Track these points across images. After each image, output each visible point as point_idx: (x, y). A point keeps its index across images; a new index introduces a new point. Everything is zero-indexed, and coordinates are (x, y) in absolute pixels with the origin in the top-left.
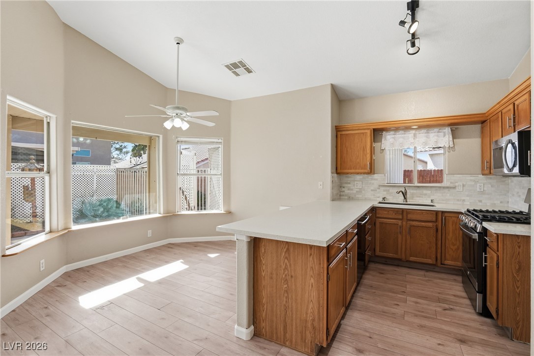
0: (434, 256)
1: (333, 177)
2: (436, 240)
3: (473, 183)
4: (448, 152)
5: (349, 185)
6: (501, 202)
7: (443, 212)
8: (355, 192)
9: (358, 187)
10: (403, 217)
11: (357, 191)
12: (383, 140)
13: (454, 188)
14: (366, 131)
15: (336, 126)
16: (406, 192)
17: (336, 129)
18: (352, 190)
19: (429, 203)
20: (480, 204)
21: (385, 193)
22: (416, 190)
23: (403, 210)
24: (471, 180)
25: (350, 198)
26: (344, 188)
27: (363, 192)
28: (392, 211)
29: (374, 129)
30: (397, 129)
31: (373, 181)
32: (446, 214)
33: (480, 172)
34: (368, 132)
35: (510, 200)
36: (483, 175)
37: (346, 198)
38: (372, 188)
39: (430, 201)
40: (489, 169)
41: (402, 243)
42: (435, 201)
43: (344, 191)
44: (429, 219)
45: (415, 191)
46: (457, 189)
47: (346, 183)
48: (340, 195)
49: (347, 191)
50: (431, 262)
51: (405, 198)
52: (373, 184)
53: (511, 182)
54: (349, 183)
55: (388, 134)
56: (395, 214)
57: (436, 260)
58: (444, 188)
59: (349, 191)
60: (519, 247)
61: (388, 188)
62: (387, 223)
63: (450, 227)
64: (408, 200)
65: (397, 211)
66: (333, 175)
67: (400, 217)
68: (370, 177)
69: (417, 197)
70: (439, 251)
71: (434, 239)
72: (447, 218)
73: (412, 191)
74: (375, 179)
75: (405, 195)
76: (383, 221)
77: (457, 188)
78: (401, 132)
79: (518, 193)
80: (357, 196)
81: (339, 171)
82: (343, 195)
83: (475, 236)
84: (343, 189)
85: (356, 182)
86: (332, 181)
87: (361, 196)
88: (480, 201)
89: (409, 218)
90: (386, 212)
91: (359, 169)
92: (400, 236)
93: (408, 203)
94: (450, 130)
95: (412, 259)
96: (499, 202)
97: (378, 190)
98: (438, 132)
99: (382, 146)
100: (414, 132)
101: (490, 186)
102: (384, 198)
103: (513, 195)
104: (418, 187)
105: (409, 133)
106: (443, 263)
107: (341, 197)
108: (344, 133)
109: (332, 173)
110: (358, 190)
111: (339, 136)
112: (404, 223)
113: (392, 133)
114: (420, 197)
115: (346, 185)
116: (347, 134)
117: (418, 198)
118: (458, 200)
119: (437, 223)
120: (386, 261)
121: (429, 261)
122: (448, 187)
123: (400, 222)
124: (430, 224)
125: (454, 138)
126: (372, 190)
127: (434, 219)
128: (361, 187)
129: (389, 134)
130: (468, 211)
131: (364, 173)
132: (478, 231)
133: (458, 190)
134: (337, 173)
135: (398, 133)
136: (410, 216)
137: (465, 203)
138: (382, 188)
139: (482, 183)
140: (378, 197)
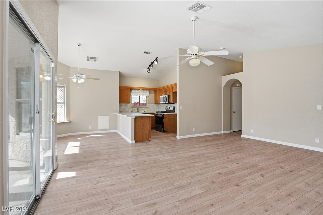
4: (148, 97)
18: (121, 109)
24: (152, 105)
27: (125, 109)
30: (136, 89)
31: (128, 106)
33: (154, 103)
39: (144, 111)
40: (157, 102)
51: (138, 111)
53: (160, 105)
55: (133, 90)
61: (133, 108)
80: (123, 111)
85: (123, 106)
88: (154, 111)
99: (131, 94)
100: (140, 91)
108: (122, 89)
109: (119, 103)
117: (141, 111)
125: (149, 94)
126: (128, 109)
132: (162, 115)
138: (131, 108)
139: (155, 106)
140: (130, 111)
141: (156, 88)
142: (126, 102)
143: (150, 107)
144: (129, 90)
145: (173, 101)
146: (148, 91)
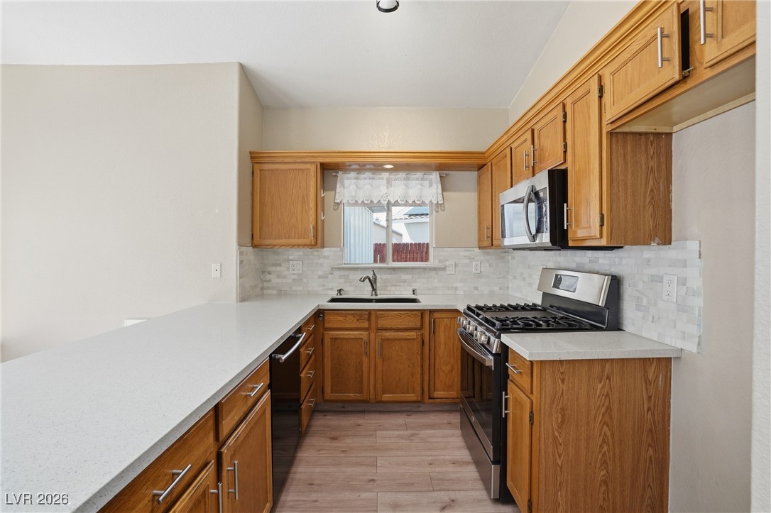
0: (419, 388)
1: (241, 254)
2: (422, 359)
3: (467, 261)
4: (437, 212)
5: (279, 269)
6: (500, 289)
7: (431, 311)
8: (290, 281)
9: (295, 272)
10: (370, 324)
11: (294, 280)
12: (338, 186)
13: (444, 269)
14: (308, 166)
15: (251, 153)
16: (375, 279)
17: (252, 158)
18: (285, 277)
19: (410, 296)
20: (476, 292)
21: (342, 281)
22: (391, 274)
23: (370, 312)
24: (465, 256)
25: (281, 294)
26: (269, 273)
27: (305, 280)
28: (352, 314)
29: (322, 164)
30: (361, 168)
31: (321, 261)
32: (436, 315)
33: (476, 244)
34: (312, 168)
35: (510, 285)
36: (480, 248)
37: (275, 292)
38: (320, 273)
39: (411, 292)
40: (490, 239)
41: (369, 372)
42: (418, 292)
43: (270, 281)
44: (411, 325)
45: (389, 277)
46: (448, 272)
47: (274, 265)
48: (262, 288)
49: (275, 280)
50: (415, 399)
51: (374, 289)
52: (321, 265)
53: (512, 259)
54: (280, 265)
55: (347, 176)
56: (358, 320)
57: (423, 394)
58: (431, 269)
59: (279, 280)
60: (563, 381)
61: (346, 273)
62: (342, 339)
63: (442, 336)
64: (378, 292)
65: (361, 315)
66: (244, 249)
67: (366, 325)
68: (316, 252)
69: (392, 286)
70: (426, 377)
71: (419, 358)
72: (437, 320)
73: (384, 277)
74: (325, 257)
75: (373, 283)
76: (337, 335)
77: (447, 269)
78: (367, 174)
79: (522, 274)
80: (294, 288)
81: (256, 241)
82: (268, 288)
83: (490, 361)
84: (268, 277)
85: (291, 263)
86: (241, 262)
87: (301, 288)
88: (476, 288)
89: (379, 326)
90: (341, 318)
91: (294, 238)
92: (365, 360)
93: (379, 297)
94: (438, 176)
95: (387, 397)
96: (498, 288)
97: (330, 276)
98: (423, 179)
99: (337, 197)
100: (385, 175)
101: (487, 264)
102: (340, 291)
103: (515, 278)
104: (394, 269)
105: (379, 176)
106: (431, 396)
107: (265, 292)
108: (266, 167)
109: (240, 245)
110: (296, 277)
111: (257, 173)
112: (372, 335)
113: (353, 174)
114: (396, 286)
115: (273, 269)
116: (272, 170)
117: (393, 288)
118: (449, 288)
119: (423, 331)
120: (344, 407)
121: (411, 396)
122: (435, 269)
123: (364, 334)
124: (413, 334)
125: (444, 189)
126: (320, 277)
127: (418, 325)
128: (301, 272)
130: (469, 308)
131: (305, 246)
132: (494, 352)
134: (254, 246)
135: (362, 176)
136: (382, 323)
137: (458, 292)
138: (337, 273)
139: (478, 260)
140: (330, 290)
141: (483, 153)
143: (450, 270)
144: (312, 171)
145: (602, 225)
146: (435, 176)
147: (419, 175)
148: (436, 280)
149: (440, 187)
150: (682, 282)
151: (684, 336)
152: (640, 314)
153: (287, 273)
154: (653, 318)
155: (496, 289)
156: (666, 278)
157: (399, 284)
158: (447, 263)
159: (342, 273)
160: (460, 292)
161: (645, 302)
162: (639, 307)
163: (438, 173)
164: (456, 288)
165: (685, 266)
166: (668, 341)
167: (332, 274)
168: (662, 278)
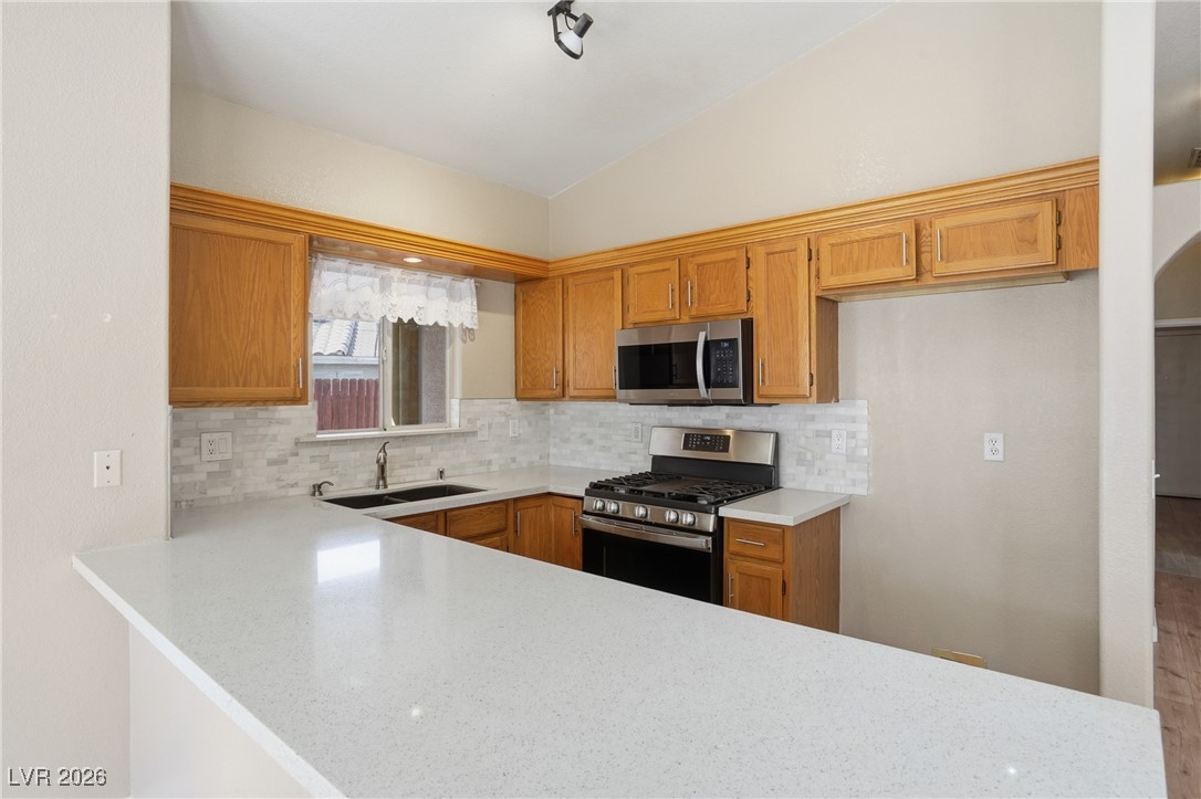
3: (503, 419)
4: (464, 342)
6: (541, 458)
7: (516, 500)
8: (203, 477)
9: (214, 457)
11: (209, 474)
13: (474, 433)
14: (287, 237)
18: (188, 470)
19: (427, 479)
20: (513, 466)
21: (316, 466)
22: (400, 447)
24: (500, 412)
27: (238, 473)
29: (312, 237)
30: (355, 254)
31: (274, 429)
32: (521, 505)
33: (513, 393)
35: (553, 450)
36: (518, 399)
38: (273, 455)
39: (437, 474)
42: (446, 473)
46: (479, 437)
51: (383, 475)
52: (274, 438)
53: (556, 413)
55: (327, 264)
58: (451, 435)
61: (325, 450)
64: (388, 479)
69: (402, 467)
74: (280, 422)
75: (383, 465)
77: (479, 433)
80: (211, 493)
83: (707, 544)
85: (205, 437)
87: (227, 491)
91: (258, 385)
94: (473, 285)
97: (292, 460)
98: (450, 287)
101: (526, 423)
102: (320, 487)
103: (566, 440)
104: (404, 438)
110: (216, 467)
113: (341, 263)
114: (407, 467)
117: (403, 472)
118: (481, 464)
119: (507, 533)
122: (464, 434)
124: (496, 540)
125: (480, 307)
126: (271, 463)
127: (503, 524)
128: (228, 456)
129: (332, 264)
130: (596, 486)
132: (707, 531)
133: (483, 439)
138: (306, 453)
139: (516, 418)
140: (292, 486)
141: (548, 263)
142: (252, 391)
143: (483, 435)
144: (297, 243)
145: (811, 385)
146: (468, 285)
147: (446, 279)
148: (464, 452)
149: (475, 303)
150: (852, 435)
151: (854, 483)
152: (803, 469)
153: (195, 459)
154: (820, 471)
155: (536, 458)
156: (834, 434)
157: (410, 463)
158: (479, 424)
159: (316, 451)
160: (495, 468)
161: (809, 456)
162: (801, 461)
163: (473, 280)
164: (490, 462)
165: (854, 422)
166: (837, 489)
167: (297, 454)
168: (830, 432)
